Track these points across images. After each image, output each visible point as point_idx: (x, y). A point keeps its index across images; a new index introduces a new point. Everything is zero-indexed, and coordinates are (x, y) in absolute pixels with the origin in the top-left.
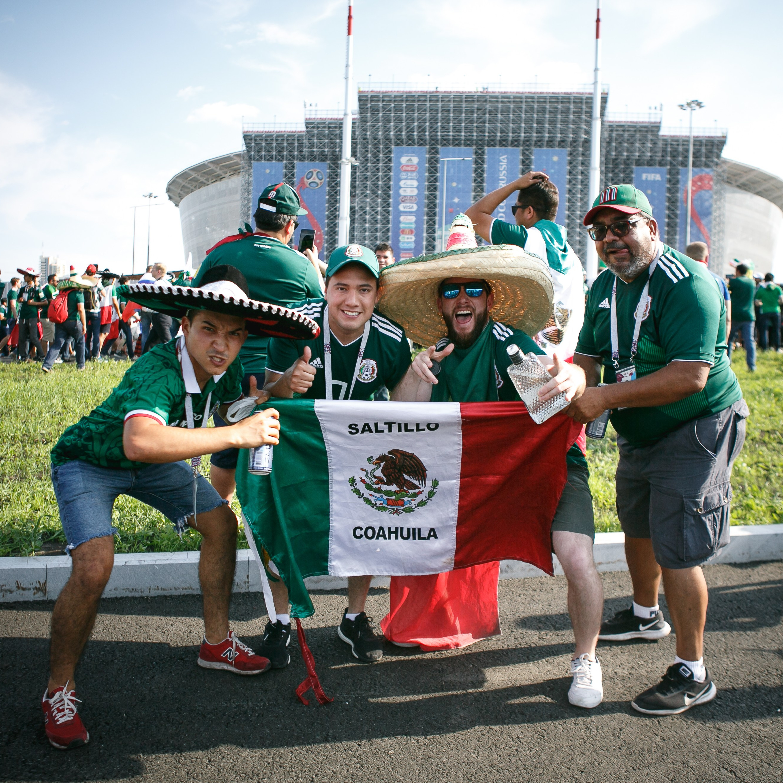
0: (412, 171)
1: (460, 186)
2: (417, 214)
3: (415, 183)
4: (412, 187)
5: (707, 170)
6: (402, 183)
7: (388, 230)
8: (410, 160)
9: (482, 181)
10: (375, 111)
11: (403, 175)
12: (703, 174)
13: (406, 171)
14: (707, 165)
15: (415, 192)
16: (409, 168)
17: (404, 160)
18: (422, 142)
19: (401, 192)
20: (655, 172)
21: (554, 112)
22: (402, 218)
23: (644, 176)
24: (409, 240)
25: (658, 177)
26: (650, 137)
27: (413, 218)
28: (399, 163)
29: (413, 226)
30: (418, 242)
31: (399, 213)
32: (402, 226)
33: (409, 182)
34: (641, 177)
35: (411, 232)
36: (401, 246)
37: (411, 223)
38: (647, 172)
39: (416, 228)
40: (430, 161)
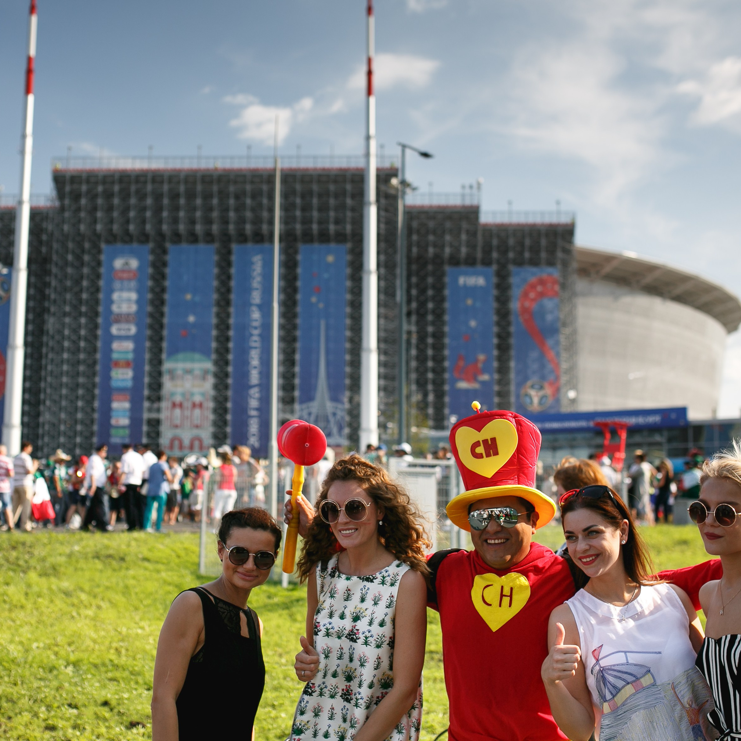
0: (129, 279)
1: (197, 299)
2: (136, 339)
3: (134, 296)
4: (129, 300)
5: (550, 270)
6: (115, 296)
7: (95, 363)
8: (127, 264)
9: (229, 291)
10: (76, 196)
11: (117, 285)
12: (544, 276)
13: (121, 279)
14: (551, 263)
15: (134, 308)
16: (125, 275)
17: (118, 263)
18: (144, 238)
19: (115, 308)
20: (477, 274)
21: (324, 195)
22: (115, 345)
23: (462, 280)
24: (125, 377)
25: (481, 281)
26: (465, 225)
27: (130, 345)
28: (111, 268)
29: (130, 356)
30: (137, 378)
31: (110, 338)
32: (115, 356)
33: (125, 295)
34: (456, 280)
35: (127, 364)
36: (114, 384)
37: (127, 352)
38: (466, 274)
39: (135, 359)
40: (154, 265)
